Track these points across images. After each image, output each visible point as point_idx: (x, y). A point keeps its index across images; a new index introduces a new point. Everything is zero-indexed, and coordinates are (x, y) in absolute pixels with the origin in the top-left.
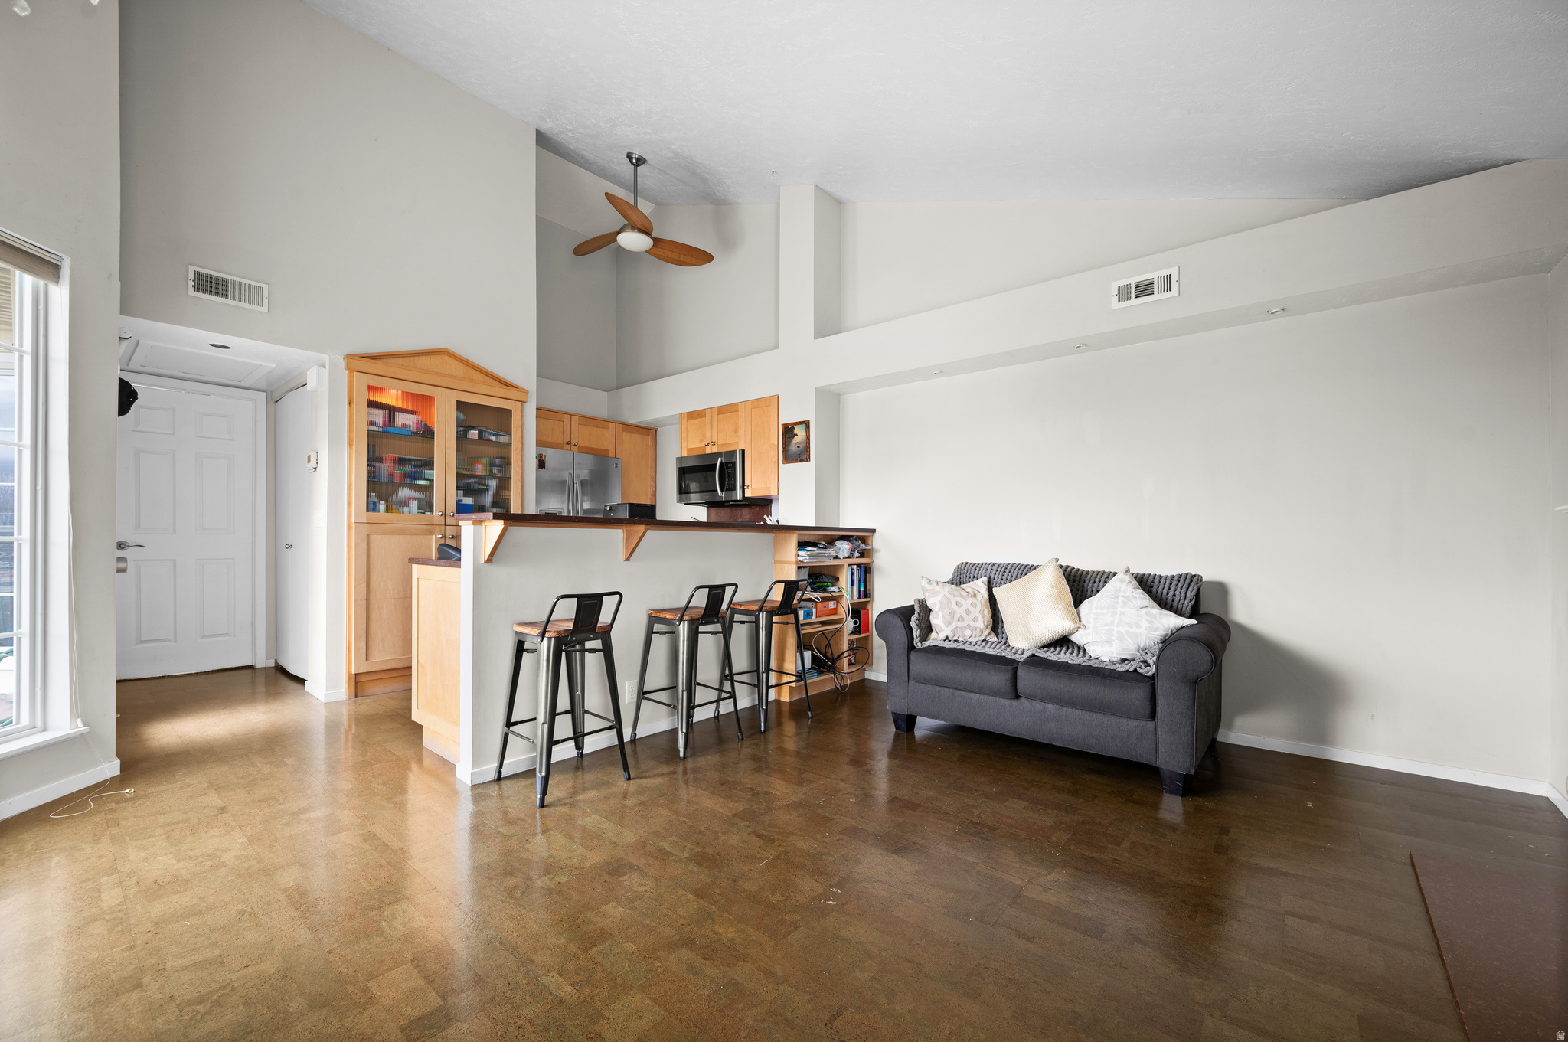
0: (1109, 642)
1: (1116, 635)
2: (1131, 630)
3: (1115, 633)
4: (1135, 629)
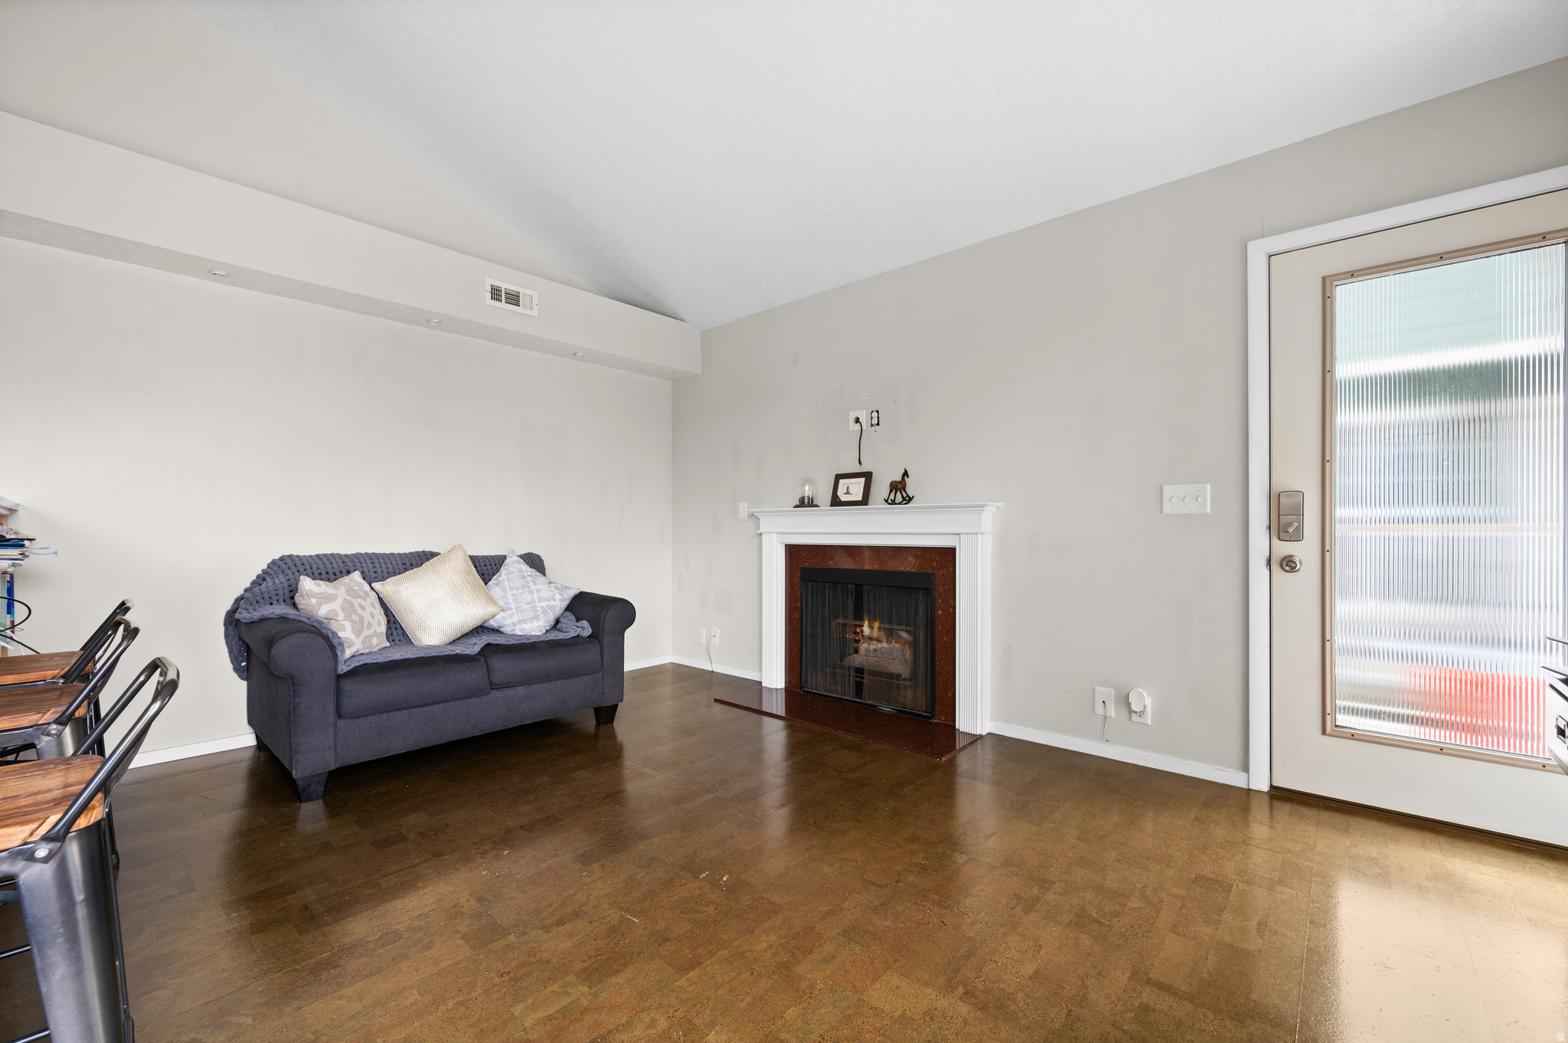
0: (536, 618)
1: (540, 610)
2: (550, 604)
3: (538, 608)
4: (552, 603)
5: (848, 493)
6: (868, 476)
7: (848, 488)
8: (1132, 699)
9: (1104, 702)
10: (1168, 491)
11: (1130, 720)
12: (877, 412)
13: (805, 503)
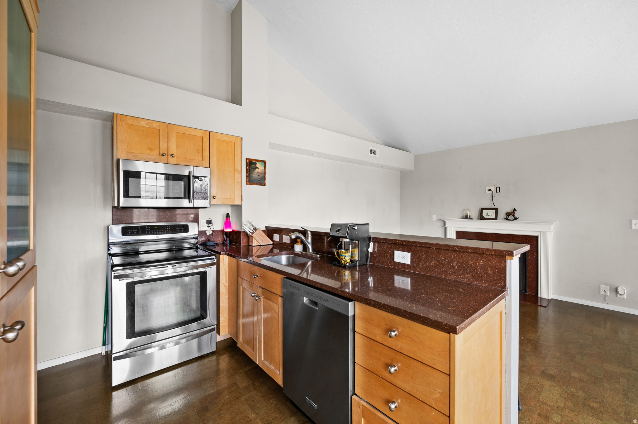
5: (487, 215)
6: (496, 210)
7: (487, 213)
8: (619, 290)
9: (604, 290)
10: (634, 222)
11: (617, 297)
12: (499, 188)
13: (466, 217)
